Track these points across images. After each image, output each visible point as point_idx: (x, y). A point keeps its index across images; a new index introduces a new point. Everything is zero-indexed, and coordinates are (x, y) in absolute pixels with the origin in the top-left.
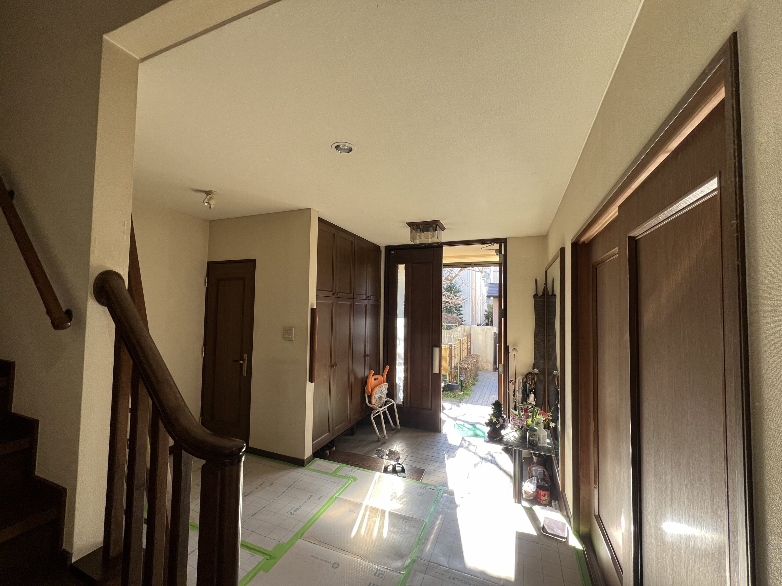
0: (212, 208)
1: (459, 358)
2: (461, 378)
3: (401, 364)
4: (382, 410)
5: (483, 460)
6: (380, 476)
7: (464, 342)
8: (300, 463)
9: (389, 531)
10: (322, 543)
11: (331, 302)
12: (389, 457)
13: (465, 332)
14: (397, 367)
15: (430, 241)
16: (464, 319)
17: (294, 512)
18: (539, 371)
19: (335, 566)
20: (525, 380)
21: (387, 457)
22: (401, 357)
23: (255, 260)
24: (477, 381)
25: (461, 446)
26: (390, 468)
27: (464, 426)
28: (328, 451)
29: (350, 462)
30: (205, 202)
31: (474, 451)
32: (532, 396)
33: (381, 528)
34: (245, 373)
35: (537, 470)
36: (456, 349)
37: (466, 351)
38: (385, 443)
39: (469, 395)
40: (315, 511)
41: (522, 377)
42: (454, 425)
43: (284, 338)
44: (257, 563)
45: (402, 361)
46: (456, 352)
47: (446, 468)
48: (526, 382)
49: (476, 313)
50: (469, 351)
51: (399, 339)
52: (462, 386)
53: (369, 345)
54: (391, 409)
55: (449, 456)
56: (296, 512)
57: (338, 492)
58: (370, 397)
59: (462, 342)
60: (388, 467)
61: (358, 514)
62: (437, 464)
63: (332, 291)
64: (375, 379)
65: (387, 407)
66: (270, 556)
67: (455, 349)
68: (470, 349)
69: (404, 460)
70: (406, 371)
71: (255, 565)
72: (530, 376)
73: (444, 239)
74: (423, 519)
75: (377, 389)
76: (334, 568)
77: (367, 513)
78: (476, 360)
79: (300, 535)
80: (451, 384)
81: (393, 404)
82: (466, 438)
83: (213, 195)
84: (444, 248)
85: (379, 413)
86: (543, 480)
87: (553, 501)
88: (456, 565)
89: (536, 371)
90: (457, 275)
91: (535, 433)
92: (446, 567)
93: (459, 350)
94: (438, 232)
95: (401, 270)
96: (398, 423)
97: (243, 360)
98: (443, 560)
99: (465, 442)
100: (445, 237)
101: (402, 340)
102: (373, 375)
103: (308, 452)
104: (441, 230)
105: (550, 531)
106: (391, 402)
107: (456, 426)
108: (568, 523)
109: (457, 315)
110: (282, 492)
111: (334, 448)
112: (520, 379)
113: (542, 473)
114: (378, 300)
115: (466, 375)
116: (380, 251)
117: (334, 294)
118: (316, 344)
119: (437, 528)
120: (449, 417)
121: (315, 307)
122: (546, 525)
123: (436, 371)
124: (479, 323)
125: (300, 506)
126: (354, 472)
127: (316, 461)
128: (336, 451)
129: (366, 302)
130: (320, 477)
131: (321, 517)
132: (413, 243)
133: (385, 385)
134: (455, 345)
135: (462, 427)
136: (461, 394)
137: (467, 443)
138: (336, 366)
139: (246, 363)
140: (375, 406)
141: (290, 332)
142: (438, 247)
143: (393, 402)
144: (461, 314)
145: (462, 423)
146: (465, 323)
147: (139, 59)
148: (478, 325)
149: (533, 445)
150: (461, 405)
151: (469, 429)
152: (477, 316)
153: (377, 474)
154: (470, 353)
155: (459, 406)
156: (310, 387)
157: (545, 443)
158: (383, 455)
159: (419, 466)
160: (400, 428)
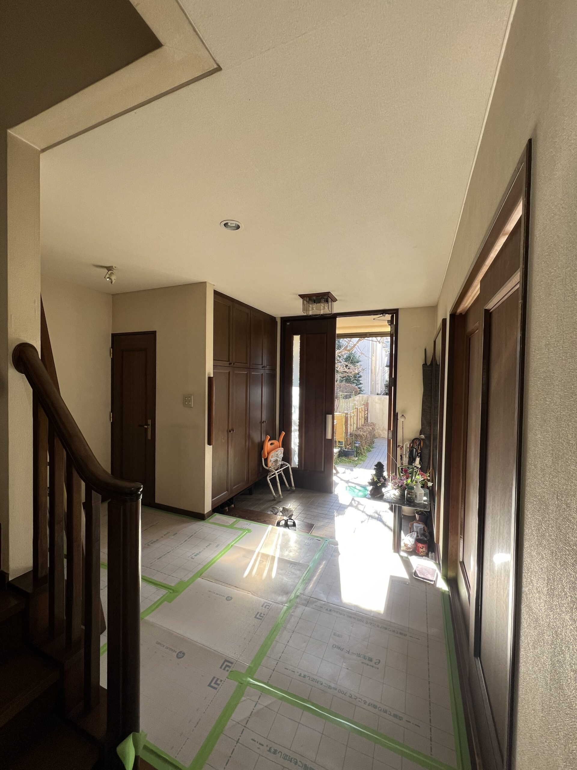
0: (113, 283)
1: (355, 426)
2: (357, 444)
3: (296, 430)
4: (278, 473)
5: (370, 518)
6: (272, 529)
7: (361, 411)
8: (200, 517)
9: (277, 573)
10: (217, 581)
11: (228, 371)
12: (282, 513)
13: (363, 401)
14: (293, 434)
15: (322, 312)
16: (363, 388)
17: (195, 557)
18: (426, 437)
19: (229, 599)
20: (412, 445)
21: (281, 514)
22: (296, 424)
23: (155, 332)
24: (373, 448)
25: (351, 505)
26: (283, 523)
27: (355, 488)
28: (227, 508)
29: (247, 518)
30: (106, 277)
31: (362, 510)
32: (418, 459)
33: (270, 570)
34: (149, 437)
35: (418, 526)
36: (353, 417)
37: (363, 420)
38: (280, 502)
39: (364, 461)
40: (212, 557)
41: (410, 442)
42: (346, 487)
43: (184, 405)
44: (162, 595)
45: (297, 428)
46: (352, 420)
47: (334, 524)
48: (413, 447)
49: (376, 383)
50: (366, 419)
51: (294, 407)
52: (357, 453)
53: (265, 412)
54: (286, 471)
55: (339, 514)
56: (196, 557)
57: (233, 541)
58: (266, 460)
59: (358, 411)
60: (280, 522)
61: (251, 559)
62: (327, 521)
63: (229, 361)
64: (271, 444)
65: (283, 469)
66: (173, 590)
67: (351, 417)
68: (367, 417)
69: (296, 517)
70: (300, 436)
71: (160, 597)
72: (417, 441)
73: (336, 310)
74: (308, 564)
75: (274, 453)
76: (227, 600)
77: (259, 559)
78: (372, 428)
79: (199, 574)
80: (346, 450)
81: (288, 467)
82: (355, 499)
83: (114, 271)
84: (338, 319)
85: (275, 475)
86: (423, 535)
87: (430, 553)
88: (333, 600)
89: (423, 436)
90: (355, 345)
91: (413, 491)
92: (325, 602)
93: (355, 418)
94: (330, 303)
95: (297, 340)
96: (293, 485)
97: (148, 425)
98: (323, 597)
99: (355, 502)
100: (337, 308)
101: (297, 408)
102: (269, 441)
103: (208, 507)
104: (333, 301)
105: (421, 575)
106: (287, 465)
107: (348, 488)
108: (438, 569)
109: (357, 385)
110: (184, 541)
111: (233, 506)
112: (407, 444)
113: (422, 528)
114: (274, 370)
115: (361, 442)
116: (276, 322)
117: (230, 364)
118: (214, 410)
119: (320, 571)
120: (342, 480)
121: (212, 376)
122: (418, 570)
123: (329, 437)
124: (380, 393)
125: (200, 552)
126: (249, 525)
127: (215, 515)
128: (233, 508)
129: (262, 372)
130: (218, 529)
131: (218, 561)
132: (305, 314)
133: (281, 451)
134: (351, 413)
135: (353, 489)
136: (356, 459)
137: (357, 503)
138: (233, 431)
139: (150, 428)
140: (271, 468)
141: (189, 399)
142: (332, 318)
143: (289, 465)
144: (361, 384)
145: (354, 485)
146: (364, 392)
147: (39, 149)
148: (377, 394)
149: (410, 502)
150: (354, 469)
151: (360, 490)
152: (377, 386)
153: (270, 527)
154: (367, 421)
155: (352, 470)
156: (209, 450)
157: (422, 500)
158: (278, 512)
159: (310, 522)
160: (294, 489)
